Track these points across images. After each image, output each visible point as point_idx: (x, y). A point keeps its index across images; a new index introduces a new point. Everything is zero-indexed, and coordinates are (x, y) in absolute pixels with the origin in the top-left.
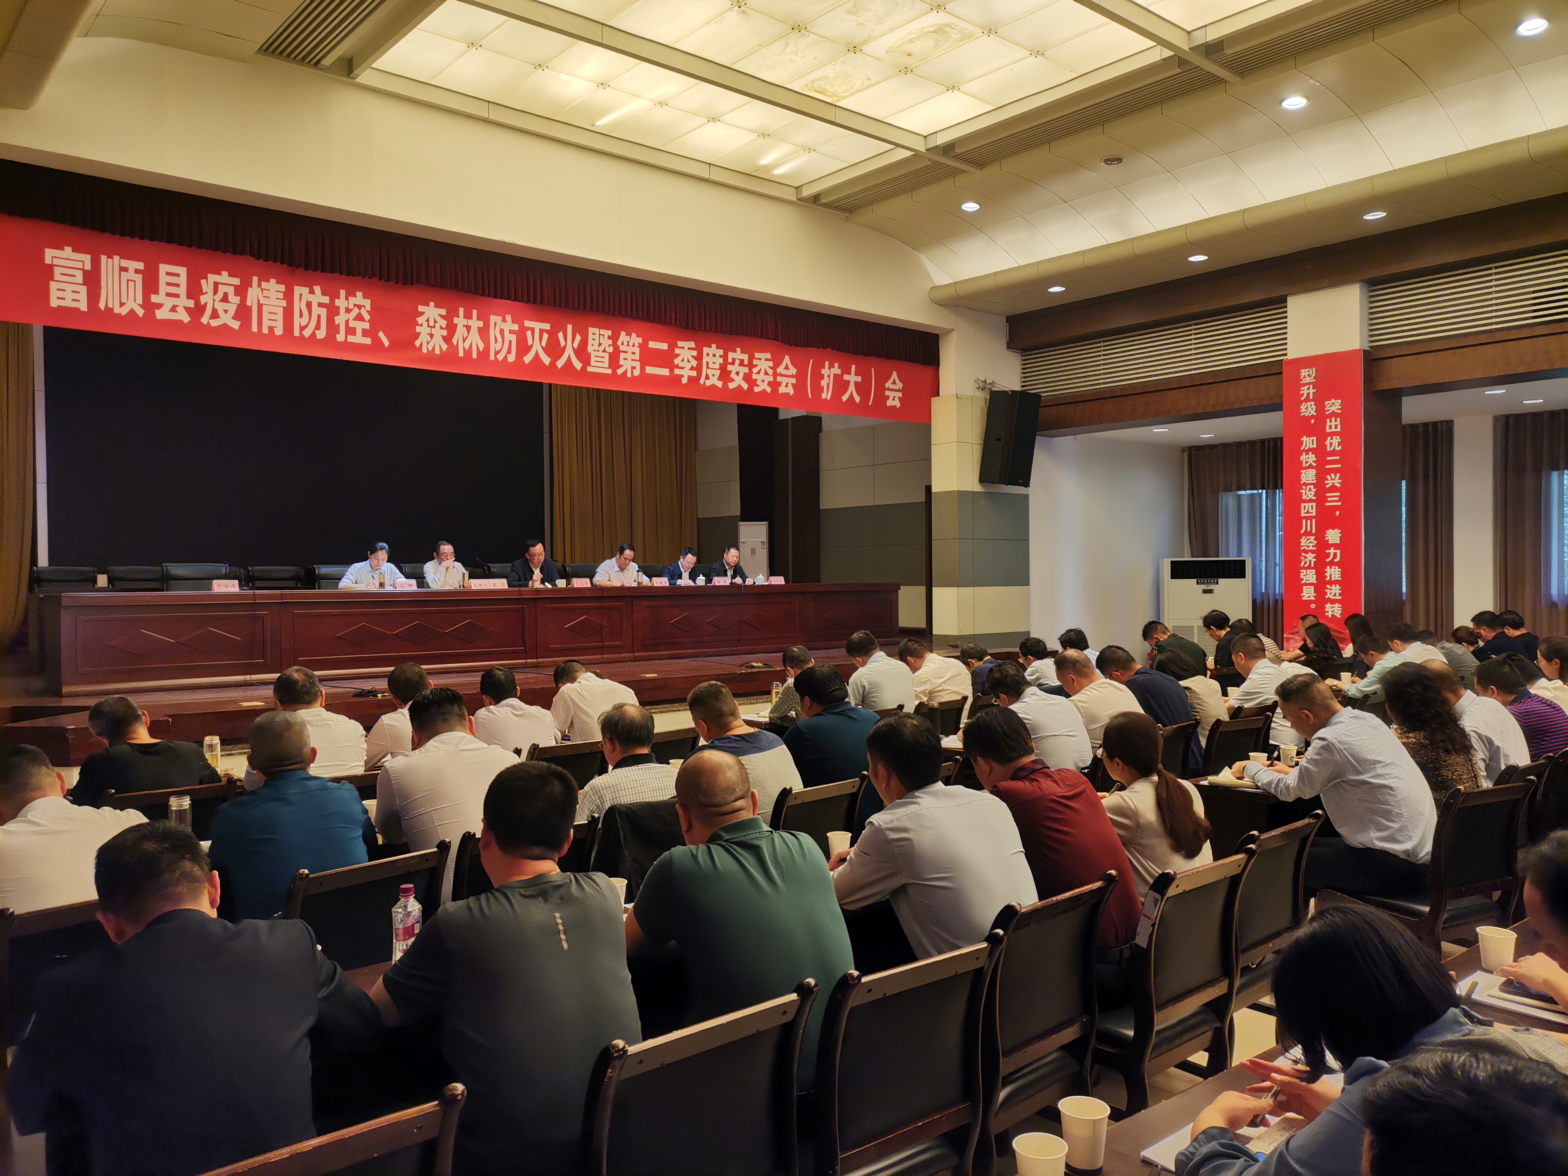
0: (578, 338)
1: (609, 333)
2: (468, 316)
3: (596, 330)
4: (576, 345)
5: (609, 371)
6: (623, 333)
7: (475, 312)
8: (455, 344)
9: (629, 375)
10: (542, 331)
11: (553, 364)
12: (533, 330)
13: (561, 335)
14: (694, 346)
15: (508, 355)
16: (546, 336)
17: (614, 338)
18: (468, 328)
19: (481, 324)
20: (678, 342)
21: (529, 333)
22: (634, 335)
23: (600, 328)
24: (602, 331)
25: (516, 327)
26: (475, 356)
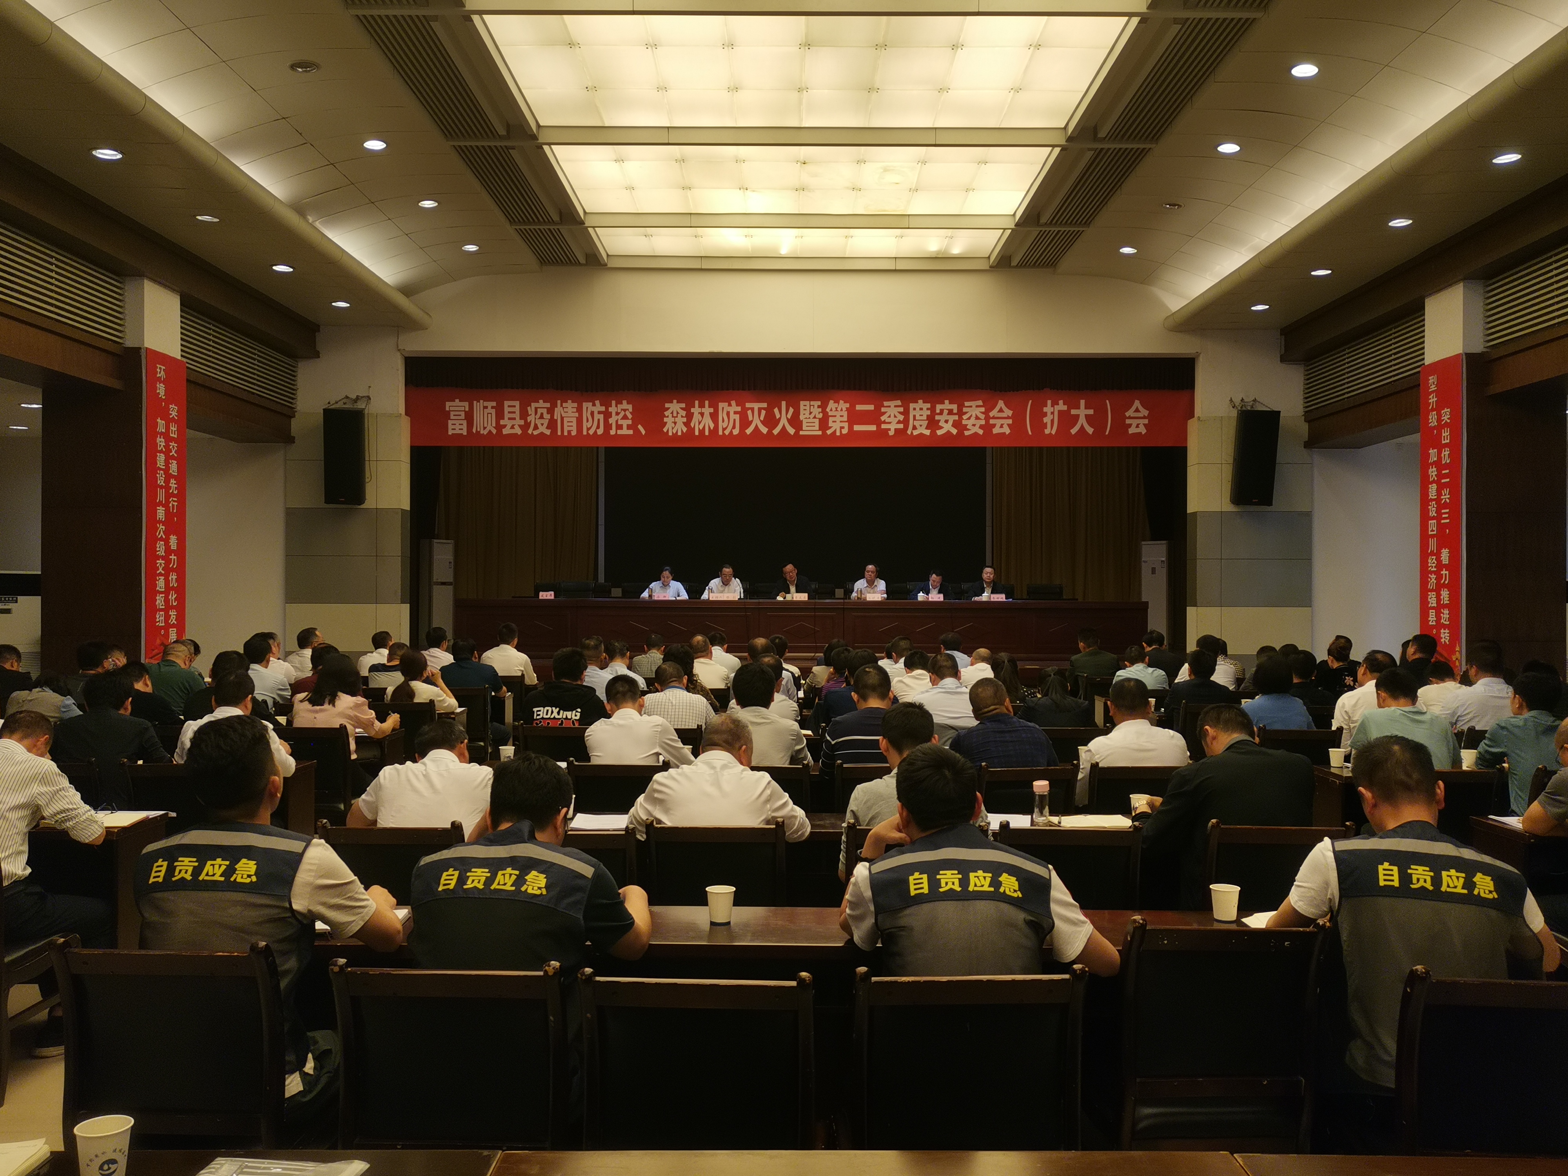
0: (791, 410)
1: (819, 403)
2: (702, 406)
3: (807, 403)
4: (789, 416)
5: (820, 433)
6: (831, 402)
7: (707, 403)
8: (693, 427)
9: (838, 434)
10: (760, 410)
11: (770, 432)
12: (752, 409)
13: (776, 410)
14: (901, 404)
15: (733, 430)
16: (763, 412)
17: (823, 407)
18: (702, 414)
19: (712, 410)
20: (884, 403)
21: (749, 412)
22: (841, 402)
23: (810, 401)
24: (812, 403)
25: (739, 409)
26: (707, 433)
